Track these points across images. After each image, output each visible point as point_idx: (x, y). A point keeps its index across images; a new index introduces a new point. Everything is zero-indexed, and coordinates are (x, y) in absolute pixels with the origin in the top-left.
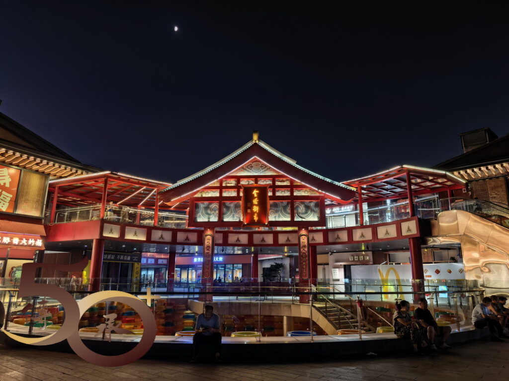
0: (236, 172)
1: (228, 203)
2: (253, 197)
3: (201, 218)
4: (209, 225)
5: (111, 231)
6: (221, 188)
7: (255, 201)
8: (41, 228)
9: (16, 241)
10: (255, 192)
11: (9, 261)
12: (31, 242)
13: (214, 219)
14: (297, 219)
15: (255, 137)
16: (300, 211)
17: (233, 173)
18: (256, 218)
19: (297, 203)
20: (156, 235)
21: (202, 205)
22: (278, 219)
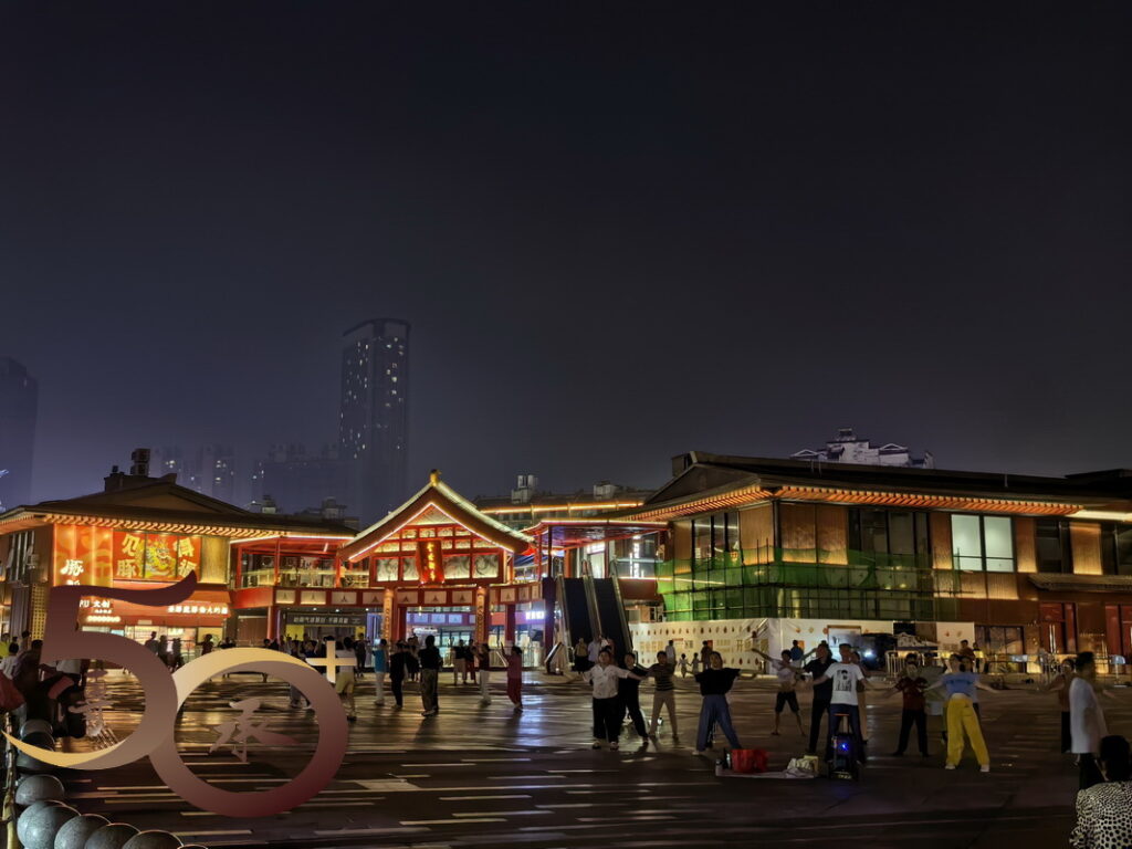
0: (412, 520)
1: (408, 558)
2: (428, 553)
3: (382, 577)
4: (389, 585)
5: (285, 597)
6: (401, 541)
7: (431, 557)
8: (226, 595)
9: (203, 610)
10: (430, 547)
11: (200, 629)
12: (217, 610)
13: (394, 578)
14: (476, 576)
15: (433, 478)
16: (479, 566)
17: (410, 521)
18: (433, 576)
19: (477, 556)
20: (338, 598)
21: (382, 562)
22: (457, 577)
